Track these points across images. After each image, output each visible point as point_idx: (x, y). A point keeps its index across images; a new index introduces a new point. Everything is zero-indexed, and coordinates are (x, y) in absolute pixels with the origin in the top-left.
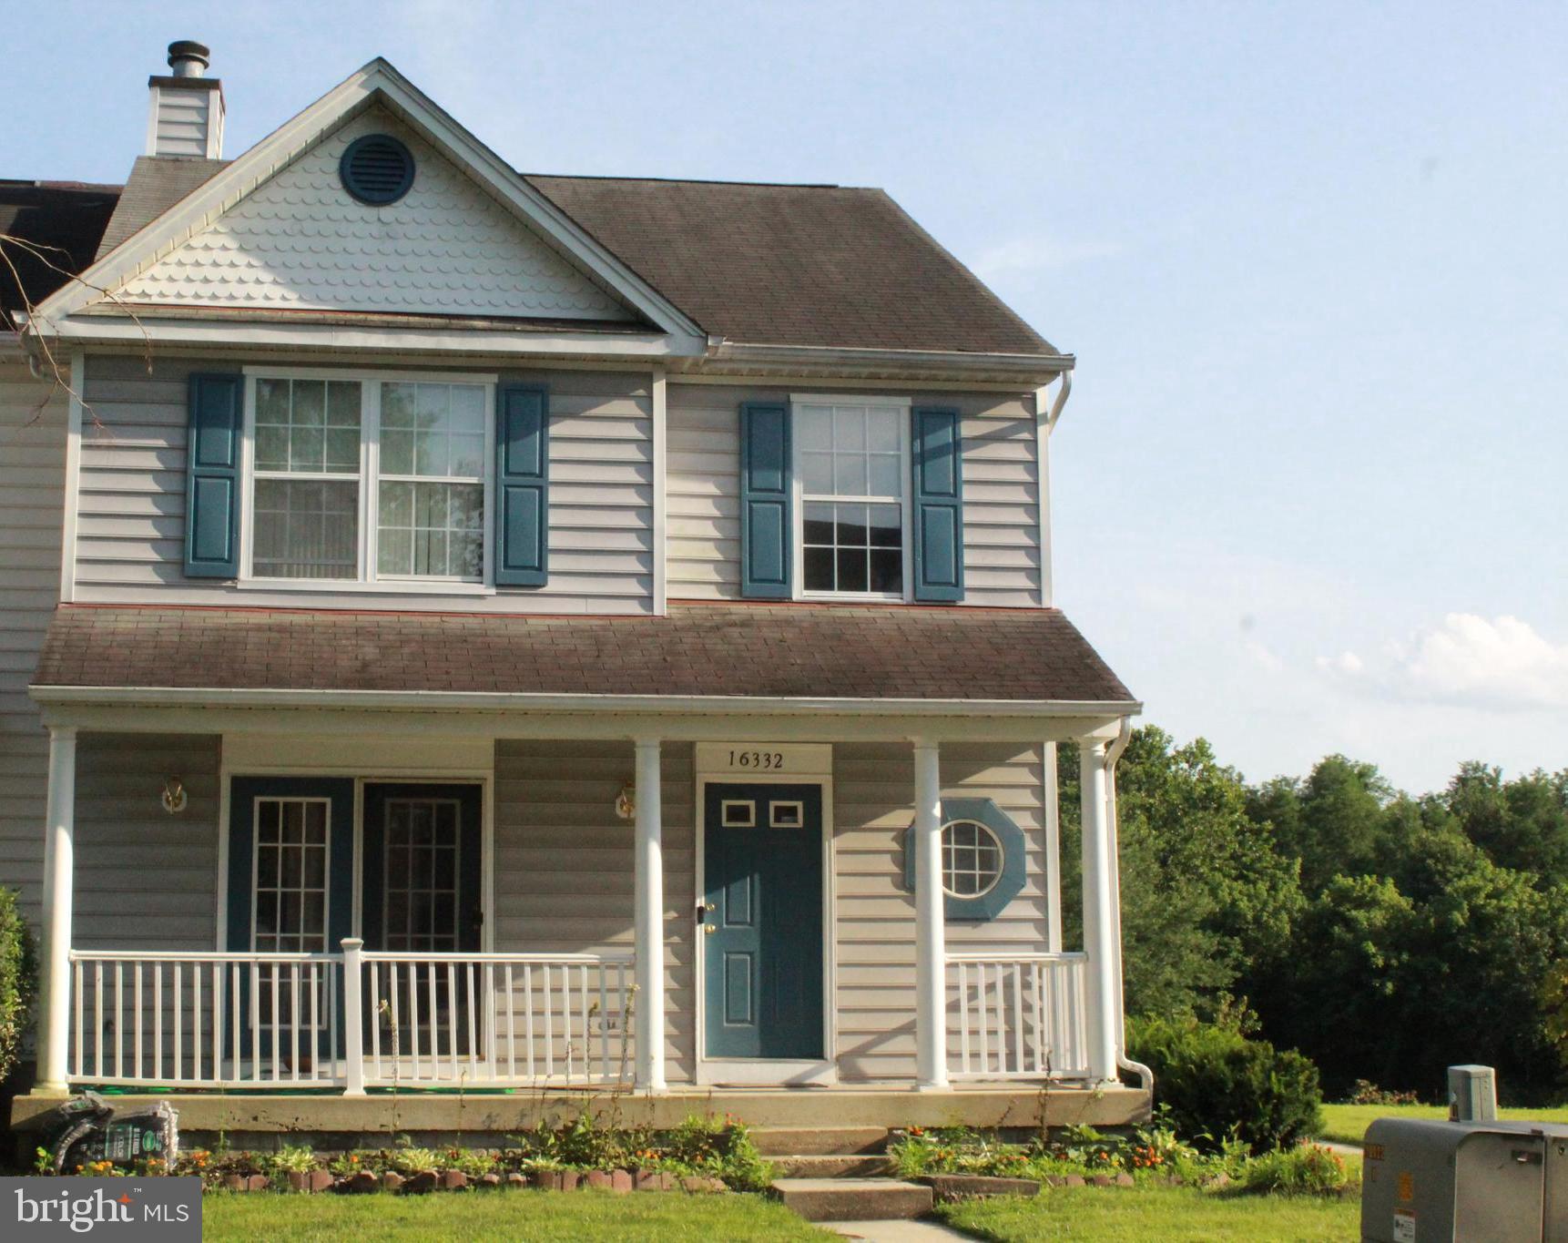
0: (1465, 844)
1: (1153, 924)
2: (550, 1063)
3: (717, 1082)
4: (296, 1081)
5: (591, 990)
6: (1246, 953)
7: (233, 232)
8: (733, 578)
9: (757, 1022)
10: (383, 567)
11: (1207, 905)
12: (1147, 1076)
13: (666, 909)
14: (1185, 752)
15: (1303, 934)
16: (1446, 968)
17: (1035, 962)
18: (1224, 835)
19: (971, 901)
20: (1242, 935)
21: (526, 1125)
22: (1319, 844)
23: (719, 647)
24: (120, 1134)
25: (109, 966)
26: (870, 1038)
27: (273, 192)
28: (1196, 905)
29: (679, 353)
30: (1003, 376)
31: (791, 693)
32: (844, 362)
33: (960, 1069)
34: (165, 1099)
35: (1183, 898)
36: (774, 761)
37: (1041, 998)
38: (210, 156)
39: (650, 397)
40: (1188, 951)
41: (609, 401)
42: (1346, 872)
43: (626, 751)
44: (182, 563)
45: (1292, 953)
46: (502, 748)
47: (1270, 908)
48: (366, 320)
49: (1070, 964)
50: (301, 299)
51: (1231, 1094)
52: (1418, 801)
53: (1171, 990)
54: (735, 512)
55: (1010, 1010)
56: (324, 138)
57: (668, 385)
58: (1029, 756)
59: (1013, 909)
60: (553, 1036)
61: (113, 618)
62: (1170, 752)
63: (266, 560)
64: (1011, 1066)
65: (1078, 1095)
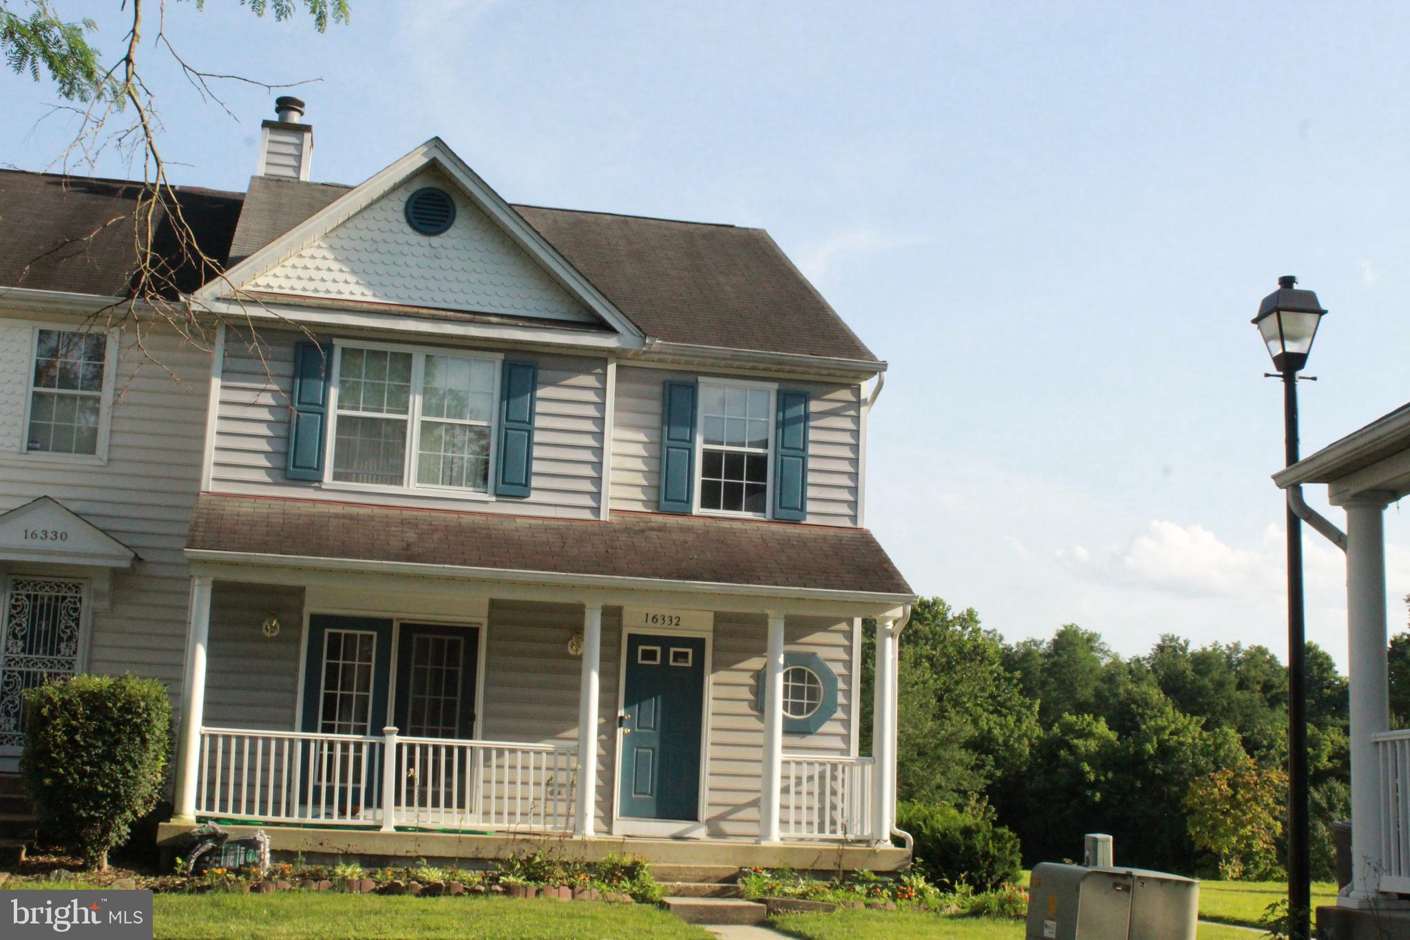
0: (1159, 695)
1: (930, 743)
2: (518, 816)
3: (626, 834)
4: (348, 820)
5: (548, 769)
6: (997, 767)
7: (331, 247)
8: (654, 498)
9: (655, 794)
10: (420, 479)
11: (970, 731)
12: (909, 840)
13: (600, 716)
14: (959, 617)
15: (1038, 755)
16: (1139, 784)
17: (841, 763)
18: (985, 680)
19: (800, 720)
20: (995, 754)
21: (501, 855)
22: (1055, 690)
23: (643, 544)
24: (232, 850)
25: (227, 738)
26: (730, 808)
27: (358, 222)
28: (961, 730)
29: (626, 347)
30: (839, 373)
31: (689, 578)
32: (735, 358)
33: (788, 831)
34: (262, 829)
35: (953, 725)
36: (674, 621)
37: (843, 801)
38: (302, 179)
39: (605, 375)
40: (954, 764)
41: (576, 376)
42: (1074, 711)
43: (578, 611)
44: (285, 469)
45: (1029, 769)
46: (494, 604)
47: (1016, 735)
48: (418, 313)
49: (863, 765)
50: (374, 295)
51: (963, 854)
52: (1129, 661)
53: (940, 791)
54: (657, 454)
55: (822, 794)
56: (395, 188)
57: (618, 367)
58: (843, 626)
59: (827, 727)
60: (522, 799)
61: (237, 504)
62: (950, 617)
63: (342, 470)
64: (821, 830)
65: (864, 850)
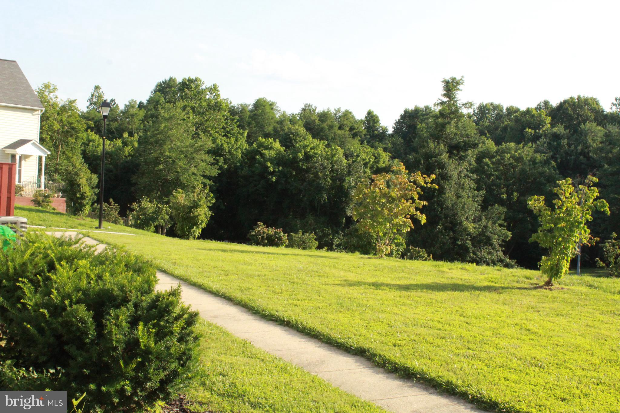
0: (303, 130)
1: (190, 151)
6: (225, 163)
11: (210, 145)
14: (208, 88)
15: (246, 158)
16: (294, 173)
18: (220, 120)
20: (224, 157)
22: (255, 127)
28: (206, 144)
35: (202, 142)
40: (202, 162)
42: (263, 137)
45: (241, 165)
47: (235, 148)
52: (289, 115)
53: (194, 175)
62: (203, 87)
